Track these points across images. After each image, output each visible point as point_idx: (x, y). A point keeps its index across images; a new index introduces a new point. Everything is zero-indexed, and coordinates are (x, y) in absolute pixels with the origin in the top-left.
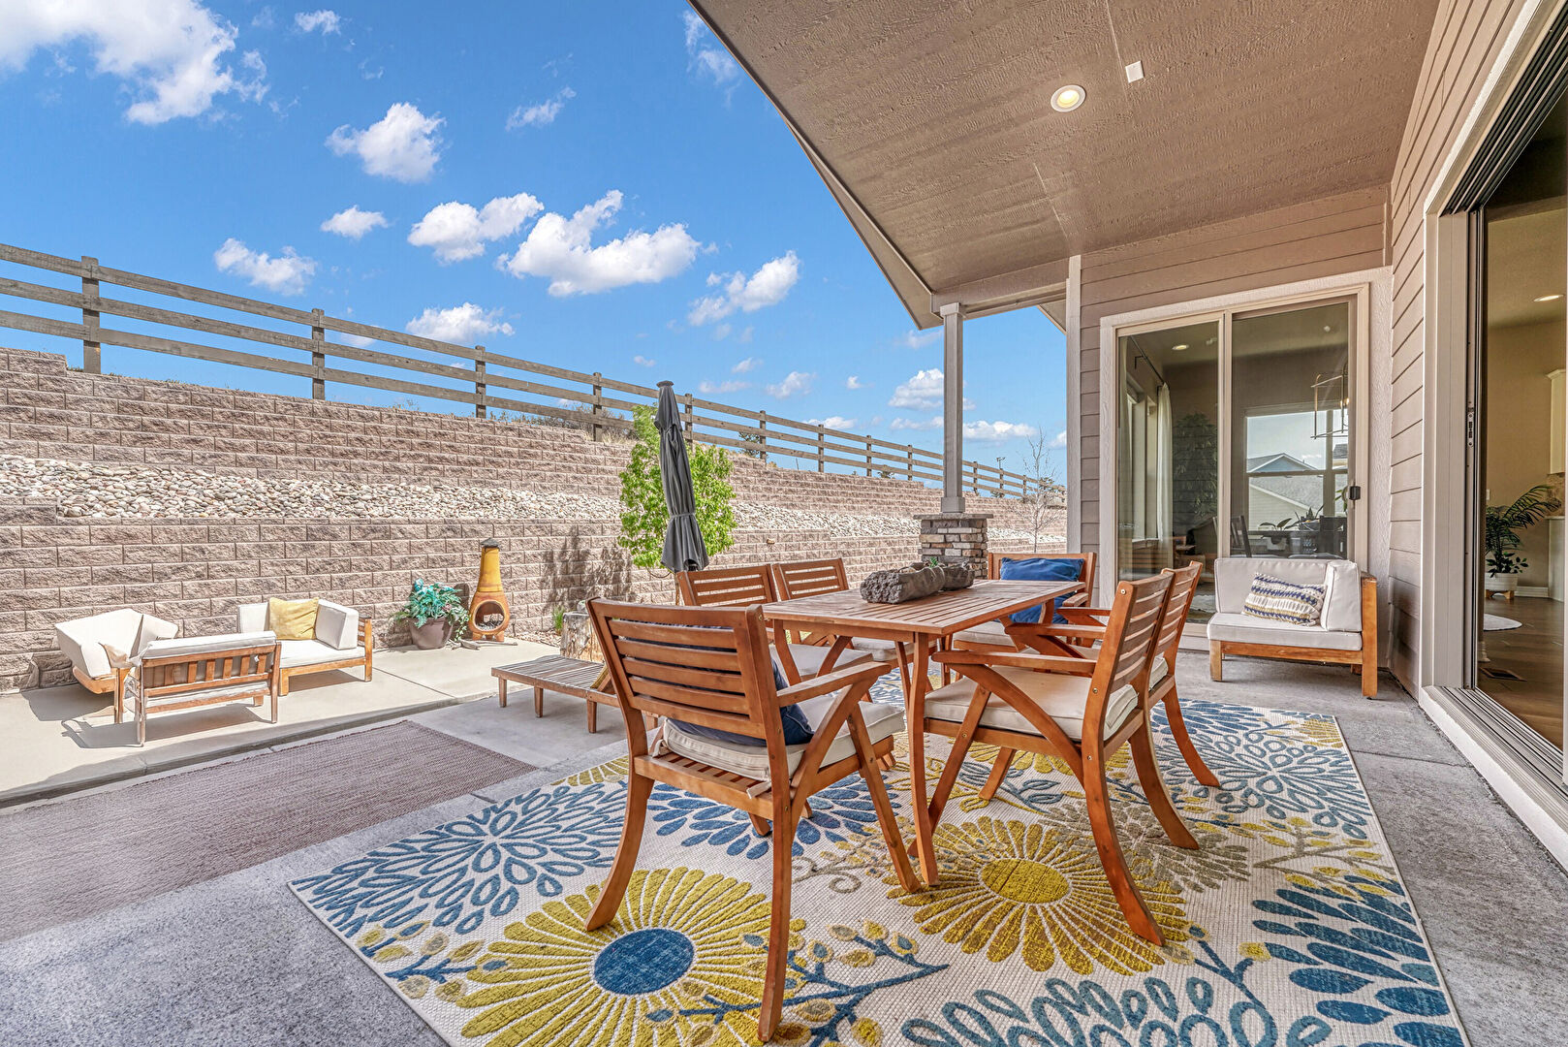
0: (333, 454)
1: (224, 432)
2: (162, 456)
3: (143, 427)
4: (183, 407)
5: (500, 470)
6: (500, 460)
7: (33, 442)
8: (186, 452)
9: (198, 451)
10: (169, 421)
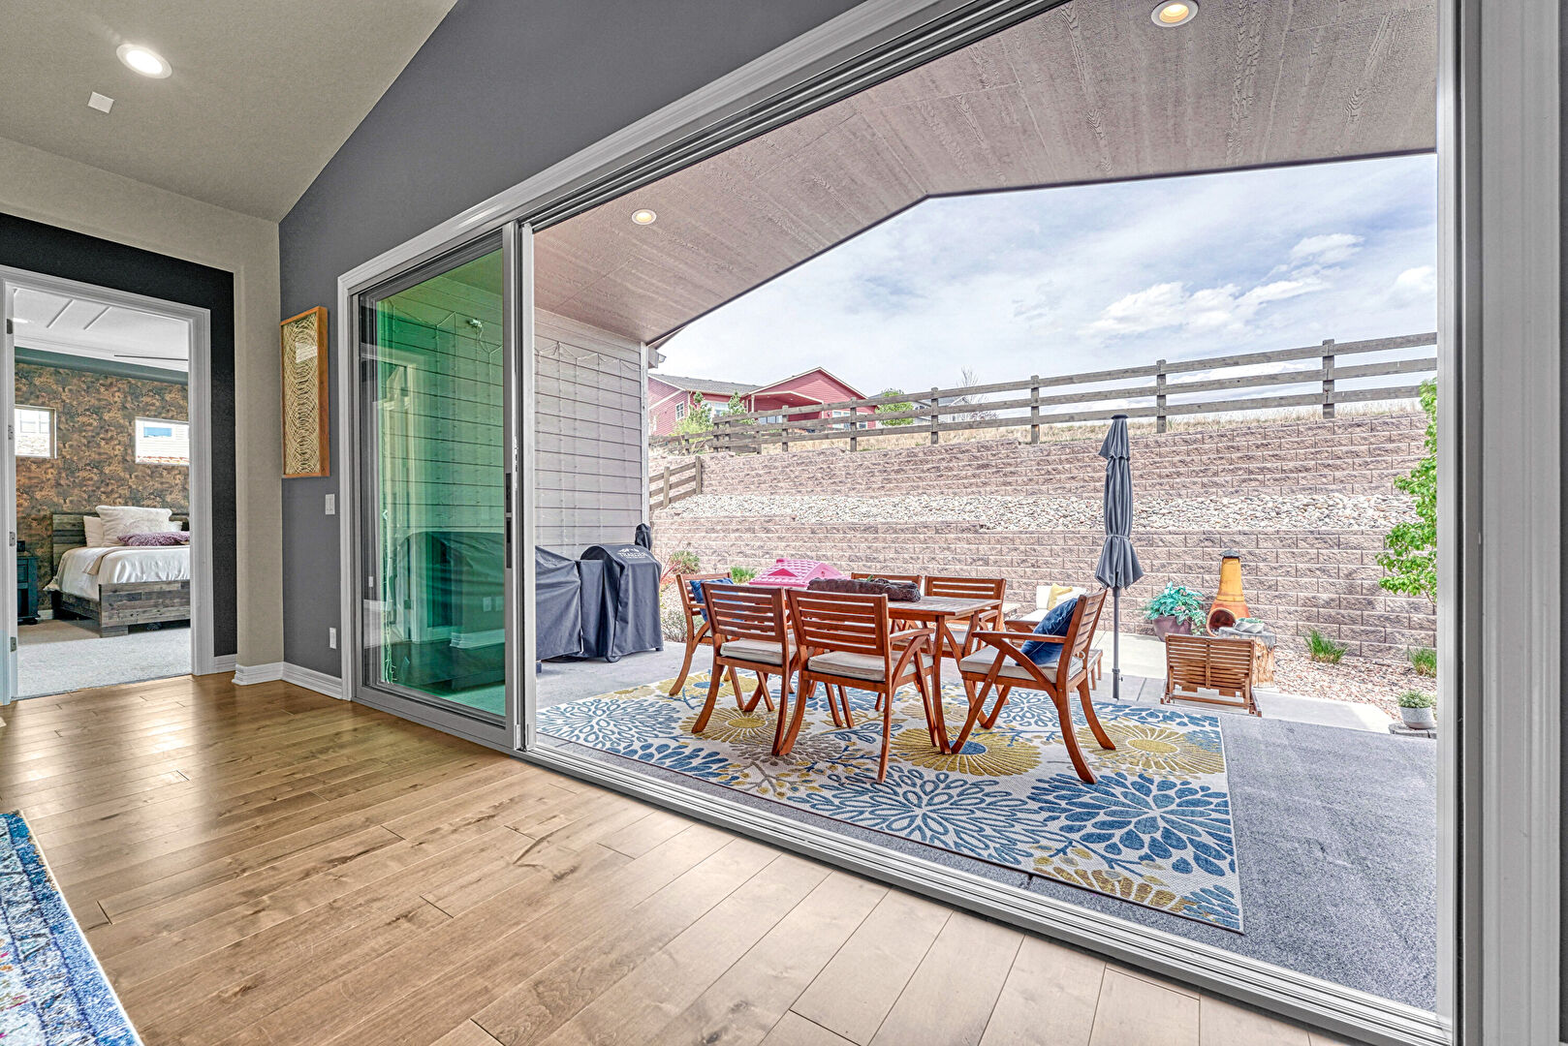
0: (1160, 476)
1: (1089, 469)
2: (1056, 489)
3: (1048, 473)
4: (1068, 456)
5: (1338, 474)
6: (1338, 462)
7: (1003, 488)
8: (1068, 486)
9: (1074, 484)
10: (1060, 467)
